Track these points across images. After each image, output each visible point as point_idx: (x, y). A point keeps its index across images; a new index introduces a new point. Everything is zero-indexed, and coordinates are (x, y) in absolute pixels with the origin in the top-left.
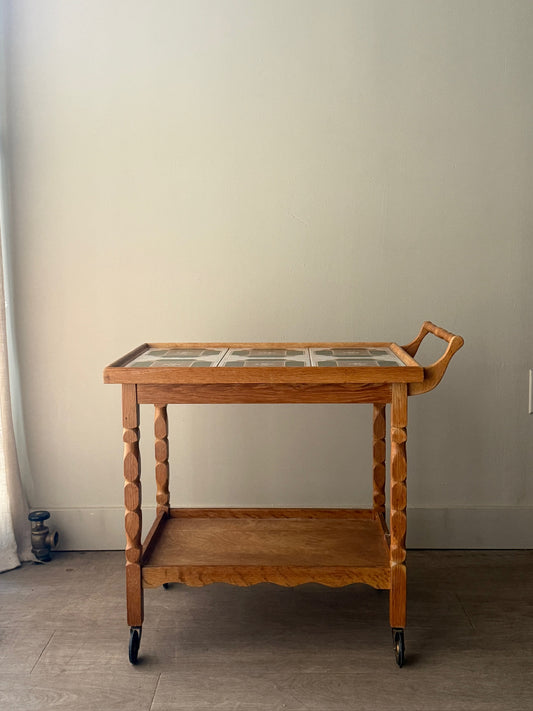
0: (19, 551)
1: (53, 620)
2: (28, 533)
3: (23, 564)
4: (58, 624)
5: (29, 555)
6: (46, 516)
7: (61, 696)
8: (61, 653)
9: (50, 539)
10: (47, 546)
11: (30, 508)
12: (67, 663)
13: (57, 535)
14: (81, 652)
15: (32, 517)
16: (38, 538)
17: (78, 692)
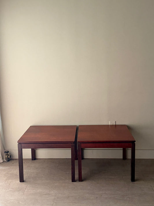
0: (3, 159)
1: (9, 174)
2: (5, 155)
3: (4, 162)
4: (10, 175)
5: (5, 160)
6: (8, 152)
7: (9, 189)
8: (9, 181)
9: (9, 157)
10: (9, 158)
11: (5, 150)
12: (10, 183)
13: (10, 156)
14: (13, 181)
15: (5, 152)
16: (6, 157)
17: (12, 188)
